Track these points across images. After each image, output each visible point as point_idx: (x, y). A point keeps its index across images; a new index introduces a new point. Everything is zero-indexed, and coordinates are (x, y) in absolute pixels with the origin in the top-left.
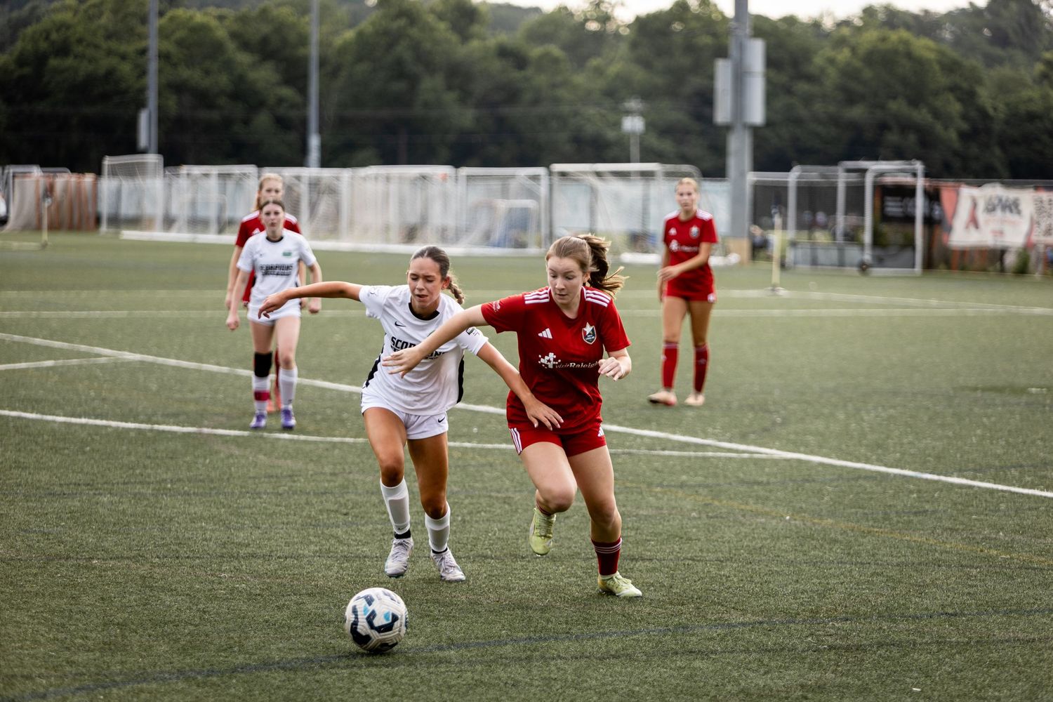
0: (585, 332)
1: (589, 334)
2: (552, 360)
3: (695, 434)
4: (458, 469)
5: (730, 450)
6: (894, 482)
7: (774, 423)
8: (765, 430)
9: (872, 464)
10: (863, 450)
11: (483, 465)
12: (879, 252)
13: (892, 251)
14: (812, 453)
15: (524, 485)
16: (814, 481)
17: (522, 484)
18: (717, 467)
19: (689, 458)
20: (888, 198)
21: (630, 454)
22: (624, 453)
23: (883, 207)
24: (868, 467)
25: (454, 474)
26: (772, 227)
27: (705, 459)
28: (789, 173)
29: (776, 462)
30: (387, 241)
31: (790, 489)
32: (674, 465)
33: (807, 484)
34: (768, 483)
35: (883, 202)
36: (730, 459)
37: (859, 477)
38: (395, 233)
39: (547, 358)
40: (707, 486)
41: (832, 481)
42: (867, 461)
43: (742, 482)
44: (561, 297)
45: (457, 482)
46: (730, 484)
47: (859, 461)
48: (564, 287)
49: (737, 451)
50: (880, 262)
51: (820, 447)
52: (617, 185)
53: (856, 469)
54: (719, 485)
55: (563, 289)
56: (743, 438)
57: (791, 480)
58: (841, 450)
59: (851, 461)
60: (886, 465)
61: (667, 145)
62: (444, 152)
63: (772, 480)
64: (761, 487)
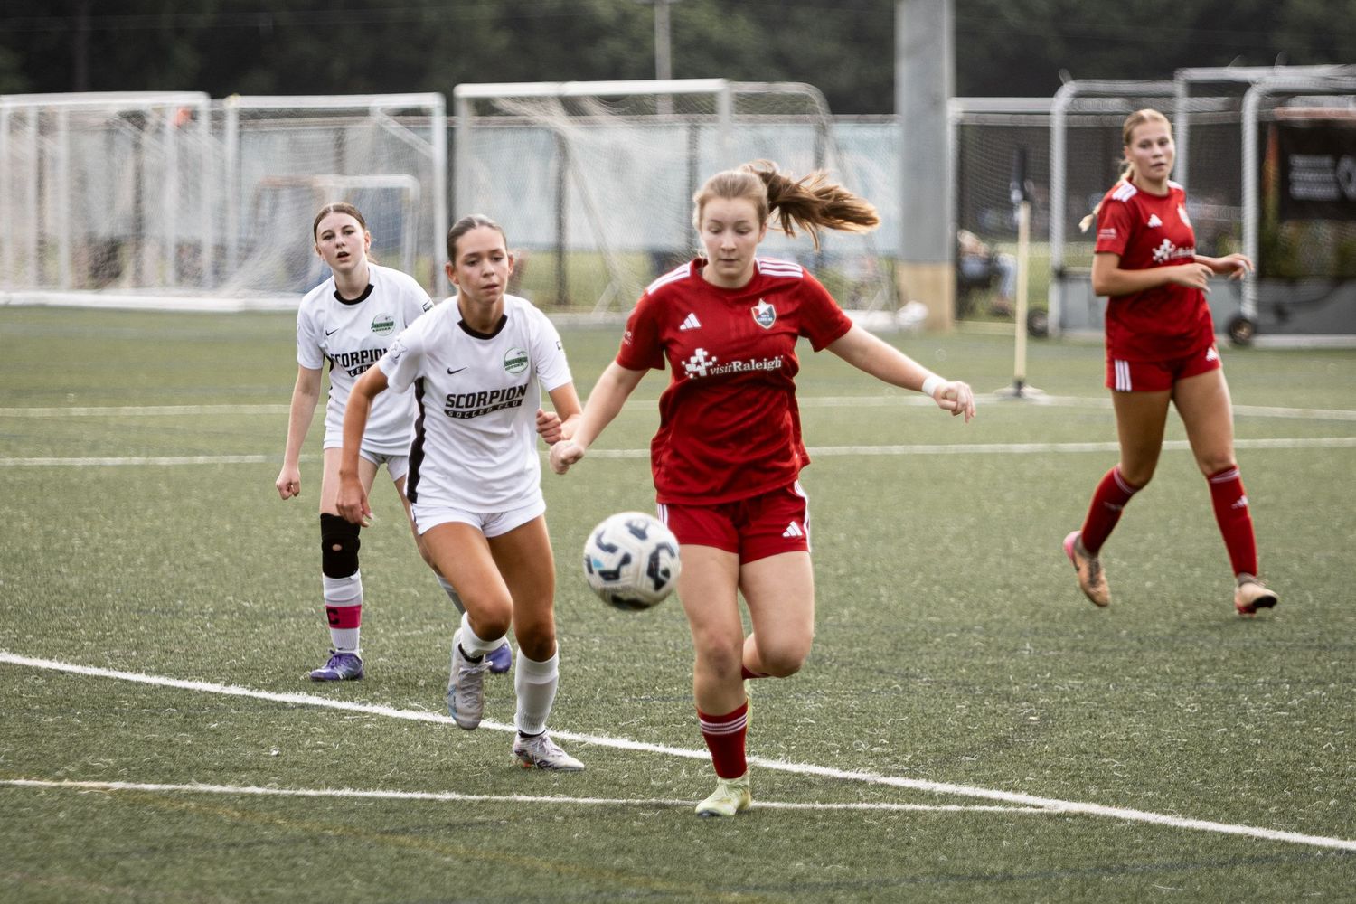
0: (757, 312)
1: (765, 313)
2: (702, 360)
3: (824, 757)
4: (233, 851)
5: (912, 795)
6: (1324, 870)
7: (1022, 727)
8: (1000, 743)
9: (1268, 826)
10: (1245, 791)
11: (295, 841)
12: (1277, 292)
13: (1309, 289)
14: (1117, 800)
15: (400, 891)
16: (1123, 869)
17: (393, 888)
18: (880, 838)
19: (812, 816)
20: (1299, 161)
21: (664, 807)
22: (644, 807)
23: (1285, 182)
24: (1258, 832)
25: (222, 865)
26: (1011, 234)
27: (850, 818)
28: (1054, 99)
29: (1028, 823)
30: (43, 280)
31: (1063, 891)
32: (774, 836)
33: (1106, 879)
34: (1007, 876)
35: (1285, 169)
36: (913, 816)
37: (1235, 861)
38: (62, 262)
39: (693, 360)
40: (855, 887)
41: (1169, 868)
42: (1256, 819)
43: (944, 875)
44: (728, 263)
45: (232, 884)
46: (914, 880)
47: (1235, 818)
48: (734, 246)
49: (930, 797)
50: (1280, 317)
51: (1138, 784)
52: (619, 133)
53: (1228, 837)
54: (886, 884)
55: (733, 250)
56: (945, 765)
57: (1065, 868)
58: (1190, 790)
59: (1215, 818)
60: (1302, 829)
61: (742, 32)
62: (185, 56)
63: (1018, 869)
64: (990, 889)
